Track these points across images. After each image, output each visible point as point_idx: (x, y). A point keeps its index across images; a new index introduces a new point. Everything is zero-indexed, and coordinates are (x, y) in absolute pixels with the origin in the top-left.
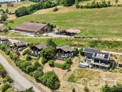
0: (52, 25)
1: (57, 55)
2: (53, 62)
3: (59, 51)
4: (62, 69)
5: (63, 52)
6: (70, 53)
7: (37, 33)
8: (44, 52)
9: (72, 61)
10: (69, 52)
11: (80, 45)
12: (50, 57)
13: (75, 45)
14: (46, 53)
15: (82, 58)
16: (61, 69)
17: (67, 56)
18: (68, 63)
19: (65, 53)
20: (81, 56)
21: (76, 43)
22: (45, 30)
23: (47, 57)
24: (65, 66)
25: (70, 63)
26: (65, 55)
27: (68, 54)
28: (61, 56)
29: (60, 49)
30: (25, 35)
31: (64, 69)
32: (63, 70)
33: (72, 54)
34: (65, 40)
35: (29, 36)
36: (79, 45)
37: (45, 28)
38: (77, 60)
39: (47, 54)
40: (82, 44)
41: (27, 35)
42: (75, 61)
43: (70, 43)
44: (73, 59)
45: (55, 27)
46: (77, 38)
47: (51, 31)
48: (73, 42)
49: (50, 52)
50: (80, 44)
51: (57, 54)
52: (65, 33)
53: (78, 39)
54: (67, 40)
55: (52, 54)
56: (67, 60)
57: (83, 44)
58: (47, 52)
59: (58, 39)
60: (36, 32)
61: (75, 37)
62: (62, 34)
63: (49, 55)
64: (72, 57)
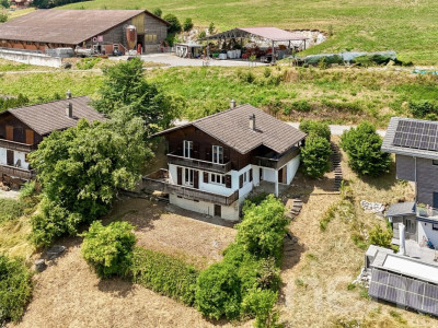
0: (174, 20)
1: (172, 179)
2: (127, 243)
3: (188, 145)
4: (206, 314)
5: (217, 151)
6: (272, 165)
7: (80, 50)
8: (61, 153)
9: (294, 228)
10: (262, 155)
11: (340, 108)
12: (106, 197)
13: (306, 109)
14: (72, 165)
15: (373, 203)
16: (195, 313)
17: (248, 186)
18: (257, 250)
19: (233, 160)
20: (359, 187)
21: (308, 94)
22: (132, 39)
23: (82, 194)
24: (232, 288)
25: (279, 249)
26: (235, 175)
27: (256, 169)
28: (203, 186)
29: (190, 131)
30: (19, 60)
31: (224, 318)
32: (214, 321)
33: (291, 167)
34: (237, 80)
35: (36, 67)
36: (329, 105)
37: (131, 27)
38: (335, 222)
39: (82, 171)
40: (351, 100)
41: (26, 62)
42: (323, 228)
43: (272, 99)
44: (296, 213)
45: (189, 27)
46: (315, 64)
47: (167, 44)
48: (287, 88)
49: (106, 150)
50: (338, 101)
51: (173, 169)
52: (238, 52)
53: (317, 70)
54: (250, 79)
55: (121, 172)
56: (247, 221)
57: (359, 97)
58: (79, 157)
59: (190, 77)
60: (74, 46)
61: (300, 63)
62: (223, 56)
63: (100, 180)
64: (287, 193)
